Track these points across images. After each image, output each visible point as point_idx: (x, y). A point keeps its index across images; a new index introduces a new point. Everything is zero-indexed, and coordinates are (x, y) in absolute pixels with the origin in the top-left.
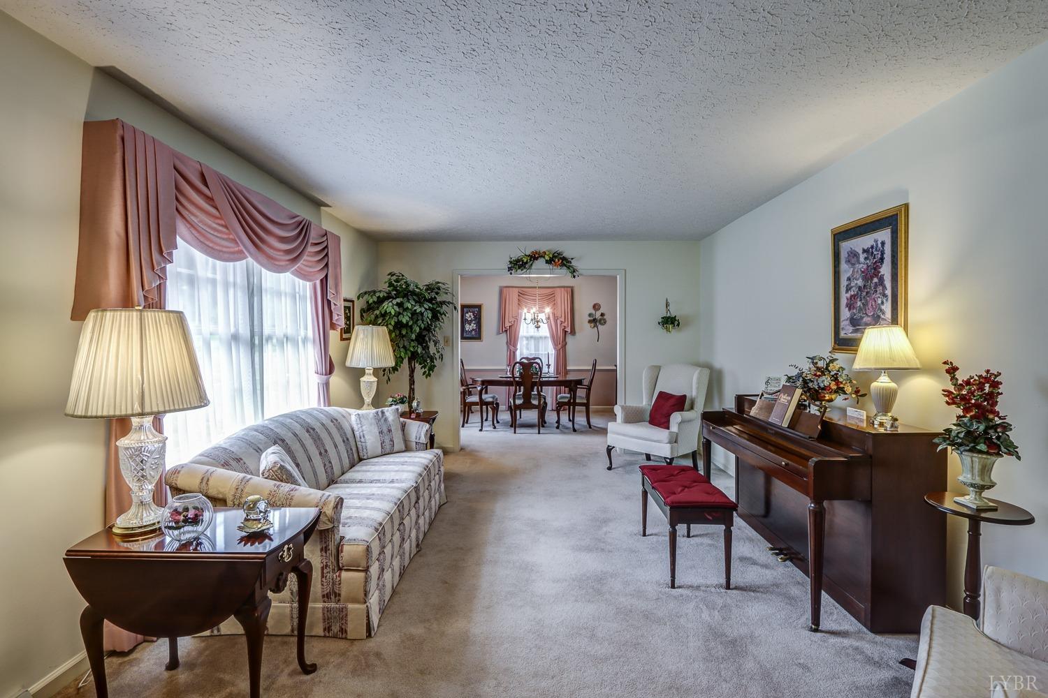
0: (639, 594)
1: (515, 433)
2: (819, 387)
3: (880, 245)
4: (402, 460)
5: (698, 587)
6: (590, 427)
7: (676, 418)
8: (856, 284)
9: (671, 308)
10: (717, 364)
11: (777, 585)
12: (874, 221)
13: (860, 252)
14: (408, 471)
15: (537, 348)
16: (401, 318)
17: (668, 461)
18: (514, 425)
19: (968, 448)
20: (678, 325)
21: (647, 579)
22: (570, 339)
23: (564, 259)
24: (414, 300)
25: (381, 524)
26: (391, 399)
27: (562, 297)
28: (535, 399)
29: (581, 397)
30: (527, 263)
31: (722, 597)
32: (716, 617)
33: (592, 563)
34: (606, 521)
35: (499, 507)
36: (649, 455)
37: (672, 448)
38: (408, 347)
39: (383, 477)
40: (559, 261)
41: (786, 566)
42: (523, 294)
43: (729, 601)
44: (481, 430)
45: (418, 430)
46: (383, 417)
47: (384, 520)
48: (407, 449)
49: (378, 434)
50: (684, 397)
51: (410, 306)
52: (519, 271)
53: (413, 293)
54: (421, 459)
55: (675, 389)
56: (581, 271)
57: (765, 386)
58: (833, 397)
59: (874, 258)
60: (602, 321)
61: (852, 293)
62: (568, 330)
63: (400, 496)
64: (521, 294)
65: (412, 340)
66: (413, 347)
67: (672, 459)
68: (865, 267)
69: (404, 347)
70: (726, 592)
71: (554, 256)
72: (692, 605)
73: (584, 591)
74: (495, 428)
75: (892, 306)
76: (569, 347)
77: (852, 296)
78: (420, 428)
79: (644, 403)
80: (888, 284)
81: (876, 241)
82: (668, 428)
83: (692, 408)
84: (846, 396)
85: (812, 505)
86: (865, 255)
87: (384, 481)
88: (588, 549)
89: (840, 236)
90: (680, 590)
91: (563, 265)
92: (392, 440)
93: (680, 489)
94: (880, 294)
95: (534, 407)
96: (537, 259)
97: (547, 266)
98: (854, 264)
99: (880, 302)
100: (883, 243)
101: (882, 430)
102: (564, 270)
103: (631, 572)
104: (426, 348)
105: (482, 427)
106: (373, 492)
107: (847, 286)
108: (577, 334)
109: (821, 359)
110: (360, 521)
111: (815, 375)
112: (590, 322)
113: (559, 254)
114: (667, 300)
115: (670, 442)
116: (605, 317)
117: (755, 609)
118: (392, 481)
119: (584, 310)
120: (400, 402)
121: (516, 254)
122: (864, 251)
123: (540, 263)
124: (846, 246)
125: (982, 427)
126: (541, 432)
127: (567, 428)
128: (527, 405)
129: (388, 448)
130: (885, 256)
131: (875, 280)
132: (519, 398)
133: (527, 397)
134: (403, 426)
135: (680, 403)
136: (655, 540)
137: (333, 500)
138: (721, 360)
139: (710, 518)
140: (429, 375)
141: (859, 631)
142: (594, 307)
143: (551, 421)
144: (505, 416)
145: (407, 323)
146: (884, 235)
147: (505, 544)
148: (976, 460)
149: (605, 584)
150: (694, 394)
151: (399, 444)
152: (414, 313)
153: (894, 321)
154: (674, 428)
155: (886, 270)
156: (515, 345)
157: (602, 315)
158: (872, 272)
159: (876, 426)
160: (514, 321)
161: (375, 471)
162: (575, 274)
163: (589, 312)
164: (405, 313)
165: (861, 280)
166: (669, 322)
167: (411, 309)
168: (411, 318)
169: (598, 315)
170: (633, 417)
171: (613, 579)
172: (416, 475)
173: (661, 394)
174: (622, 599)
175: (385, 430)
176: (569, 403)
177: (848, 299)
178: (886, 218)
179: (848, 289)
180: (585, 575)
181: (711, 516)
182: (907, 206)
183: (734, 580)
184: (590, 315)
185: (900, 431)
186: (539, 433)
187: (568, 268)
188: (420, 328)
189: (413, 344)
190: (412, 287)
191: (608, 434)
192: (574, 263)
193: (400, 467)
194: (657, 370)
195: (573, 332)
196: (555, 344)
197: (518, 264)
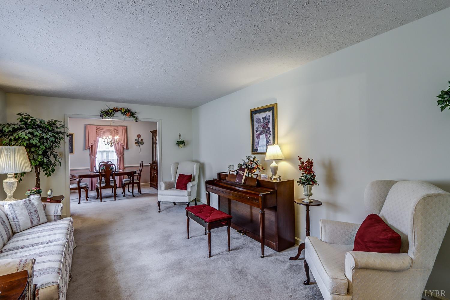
0: (199, 264)
1: (101, 201)
2: (252, 167)
3: (268, 117)
4: (49, 227)
5: (219, 254)
6: (141, 194)
7: (189, 185)
8: (260, 130)
9: (182, 137)
10: (202, 160)
11: (245, 245)
12: (266, 108)
13: (261, 118)
14: (59, 233)
15: (108, 157)
16: (31, 141)
17: (187, 204)
18: (99, 197)
19: (307, 184)
20: (185, 144)
21: (199, 256)
22: (126, 152)
23: (131, 112)
24: (41, 130)
25: (59, 269)
26: (30, 192)
27: (122, 131)
28: (112, 183)
29: (136, 180)
30: (111, 113)
31: (229, 255)
32: (231, 263)
33: (172, 257)
34: (169, 236)
35: (111, 242)
36: (175, 202)
37: (189, 198)
38: (36, 159)
39: (40, 240)
40: (129, 113)
41: (244, 237)
42: (99, 129)
43: (232, 256)
44: (79, 203)
45: (54, 208)
46: (30, 203)
47: (60, 266)
48: (49, 220)
49: (28, 214)
50: (192, 175)
51: (39, 134)
52: (107, 117)
53: (39, 126)
54: (62, 225)
55: (187, 172)
56: (140, 119)
57: (228, 168)
58: (255, 170)
59: (266, 121)
60: (142, 143)
61: (259, 133)
62: (125, 147)
63: (62, 249)
64: (98, 129)
65: (40, 155)
66: (41, 159)
67: (189, 203)
68: (263, 124)
69: (34, 159)
70: (229, 253)
71: (126, 111)
72: (220, 262)
73: (175, 270)
74: (87, 200)
75: (273, 138)
76: (125, 156)
77: (258, 134)
78: (57, 206)
79: (172, 180)
80: (271, 130)
81: (267, 115)
82: (186, 189)
83: (194, 180)
84: (260, 170)
85: (261, 211)
86: (263, 120)
87: (43, 243)
88: (167, 251)
89: (254, 112)
90: (213, 257)
91: (131, 115)
92: (38, 217)
93: (209, 214)
94: (269, 133)
95: (112, 187)
96: (117, 111)
97: (123, 115)
98: (259, 123)
99: (268, 136)
100: (269, 116)
101: (274, 181)
102: (132, 118)
103: (191, 256)
104: (48, 159)
105: (80, 201)
106: (41, 252)
107: (257, 130)
108: (129, 149)
109: (251, 157)
110: (45, 271)
111: (251, 163)
112: (136, 143)
113: (129, 110)
114: (179, 134)
115: (188, 196)
116: (143, 141)
117: (242, 256)
118: (49, 242)
119: (133, 137)
120: (37, 193)
121: (105, 108)
122: (263, 118)
123: (119, 114)
124: (256, 116)
125: (310, 177)
126: (116, 199)
127: (129, 196)
128: (108, 186)
129: (35, 222)
130: (270, 120)
131: (267, 129)
132: (103, 183)
133: (108, 182)
134: (45, 207)
135: (190, 178)
136: (194, 239)
137: (31, 262)
138: (203, 159)
139: (225, 224)
140: (50, 175)
141: (275, 253)
142: (138, 136)
143: (119, 193)
144: (92, 194)
145: (36, 144)
146: (269, 113)
147: (123, 260)
148: (308, 187)
149: (182, 264)
150: (195, 174)
151: (43, 218)
152: (41, 138)
153: (274, 143)
154: (189, 189)
155: (270, 125)
156: (95, 156)
157: (142, 140)
158: (265, 126)
159: (272, 180)
160: (94, 143)
161: (32, 238)
162: (137, 120)
163: (135, 139)
164: (35, 138)
165: (261, 128)
166: (181, 143)
167: (39, 136)
168: (39, 142)
169: (140, 140)
170: (169, 186)
171: (185, 261)
172: (64, 235)
173: (181, 175)
174: (193, 269)
175: (33, 211)
176: (130, 183)
177: (257, 135)
178: (270, 107)
179: (257, 131)
180: (171, 263)
181: (224, 223)
182: (277, 104)
183: (232, 247)
184: (136, 140)
185: (282, 181)
186: (115, 200)
187: (134, 117)
188: (46, 147)
189: (40, 157)
190: (38, 122)
191: (158, 196)
192: (137, 115)
193: (50, 232)
194: (177, 164)
195: (127, 148)
196: (118, 154)
197: (105, 114)
